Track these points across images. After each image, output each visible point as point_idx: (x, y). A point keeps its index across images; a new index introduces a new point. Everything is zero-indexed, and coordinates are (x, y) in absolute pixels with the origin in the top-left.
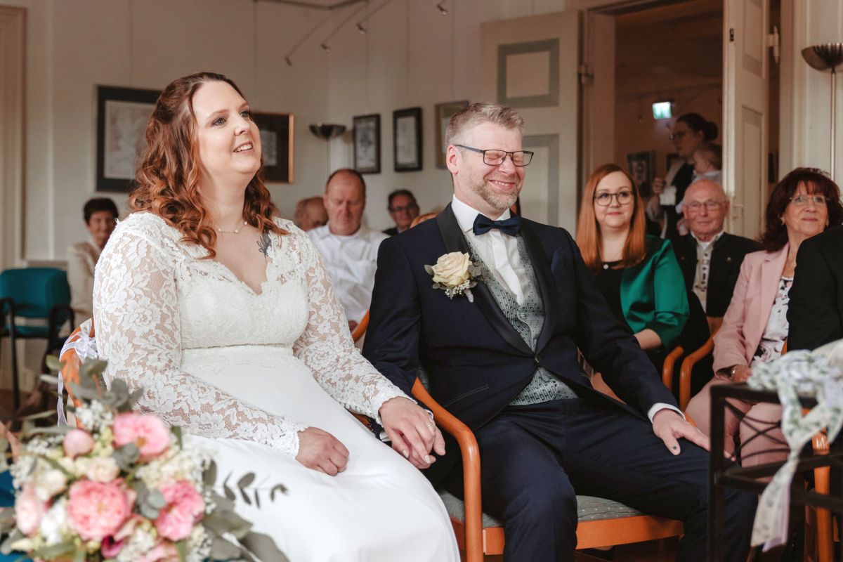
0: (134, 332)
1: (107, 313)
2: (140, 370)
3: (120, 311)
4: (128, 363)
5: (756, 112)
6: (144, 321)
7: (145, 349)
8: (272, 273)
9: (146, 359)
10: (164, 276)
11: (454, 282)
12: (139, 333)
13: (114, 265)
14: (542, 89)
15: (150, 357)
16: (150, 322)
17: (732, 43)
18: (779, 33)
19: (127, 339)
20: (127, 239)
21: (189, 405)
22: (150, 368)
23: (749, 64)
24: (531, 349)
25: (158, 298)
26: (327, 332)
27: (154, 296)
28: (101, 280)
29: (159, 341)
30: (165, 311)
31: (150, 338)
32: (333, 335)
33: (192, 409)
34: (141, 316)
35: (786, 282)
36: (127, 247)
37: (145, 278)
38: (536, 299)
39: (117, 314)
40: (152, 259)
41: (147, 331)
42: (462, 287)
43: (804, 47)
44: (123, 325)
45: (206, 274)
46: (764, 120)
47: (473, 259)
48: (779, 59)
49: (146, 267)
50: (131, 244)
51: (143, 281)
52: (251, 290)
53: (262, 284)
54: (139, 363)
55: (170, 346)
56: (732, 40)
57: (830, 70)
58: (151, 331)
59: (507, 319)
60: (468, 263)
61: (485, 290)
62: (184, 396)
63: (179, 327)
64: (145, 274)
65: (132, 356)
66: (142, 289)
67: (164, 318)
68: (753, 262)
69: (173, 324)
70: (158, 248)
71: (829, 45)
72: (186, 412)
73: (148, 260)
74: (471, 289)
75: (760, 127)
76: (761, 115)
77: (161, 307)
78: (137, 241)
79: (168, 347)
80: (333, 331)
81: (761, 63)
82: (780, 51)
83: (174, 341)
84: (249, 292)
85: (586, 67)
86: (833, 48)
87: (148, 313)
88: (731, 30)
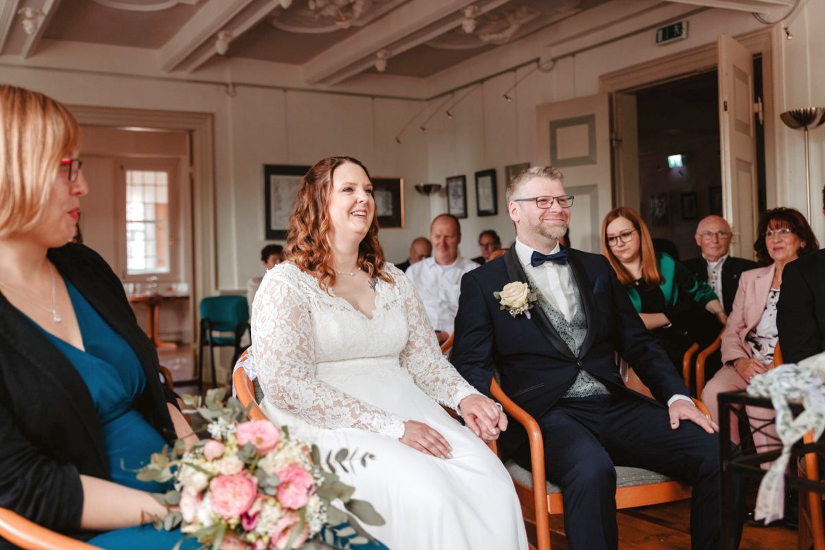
0: (281, 352)
1: (260, 338)
2: (286, 379)
3: (270, 336)
4: (277, 374)
5: (747, 163)
6: (288, 343)
7: (290, 364)
8: (379, 304)
9: (290, 371)
10: (301, 310)
11: (516, 305)
12: (284, 353)
13: (264, 302)
14: (584, 152)
15: (293, 370)
16: (292, 344)
17: (726, 112)
18: (762, 101)
19: (276, 357)
20: (273, 283)
21: (324, 402)
22: (294, 377)
23: (740, 126)
24: (574, 355)
25: (297, 326)
26: (422, 346)
27: (294, 325)
28: (256, 314)
29: (299, 358)
30: (303, 336)
31: (293, 356)
32: (426, 348)
33: (327, 404)
34: (285, 340)
35: (775, 292)
36: (274, 289)
37: (287, 312)
38: (581, 317)
39: (268, 339)
40: (291, 298)
41: (290, 350)
42: (522, 309)
43: (782, 112)
44: (273, 346)
45: (331, 306)
46: (753, 168)
47: (530, 288)
48: (763, 121)
49: (288, 304)
50: (276, 287)
51: (286, 314)
52: (365, 317)
53: (373, 312)
54: (285, 374)
55: (307, 361)
56: (726, 110)
57: (803, 128)
58: (293, 351)
59: (557, 333)
60: (527, 291)
61: (540, 312)
62: (320, 396)
63: (313, 347)
64: (287, 309)
65: (280, 369)
66: (285, 320)
67: (302, 341)
68: (748, 279)
69: (308, 345)
70: (296, 289)
71: (802, 109)
72: (323, 407)
73: (289, 299)
74: (529, 310)
75: (751, 173)
76: (751, 164)
77: (299, 333)
78: (281, 284)
79: (305, 363)
80: (426, 345)
81: (749, 126)
82: (763, 116)
83: (310, 358)
84: (363, 318)
85: (616, 135)
86: (805, 112)
87: (290, 338)
88: (725, 103)
